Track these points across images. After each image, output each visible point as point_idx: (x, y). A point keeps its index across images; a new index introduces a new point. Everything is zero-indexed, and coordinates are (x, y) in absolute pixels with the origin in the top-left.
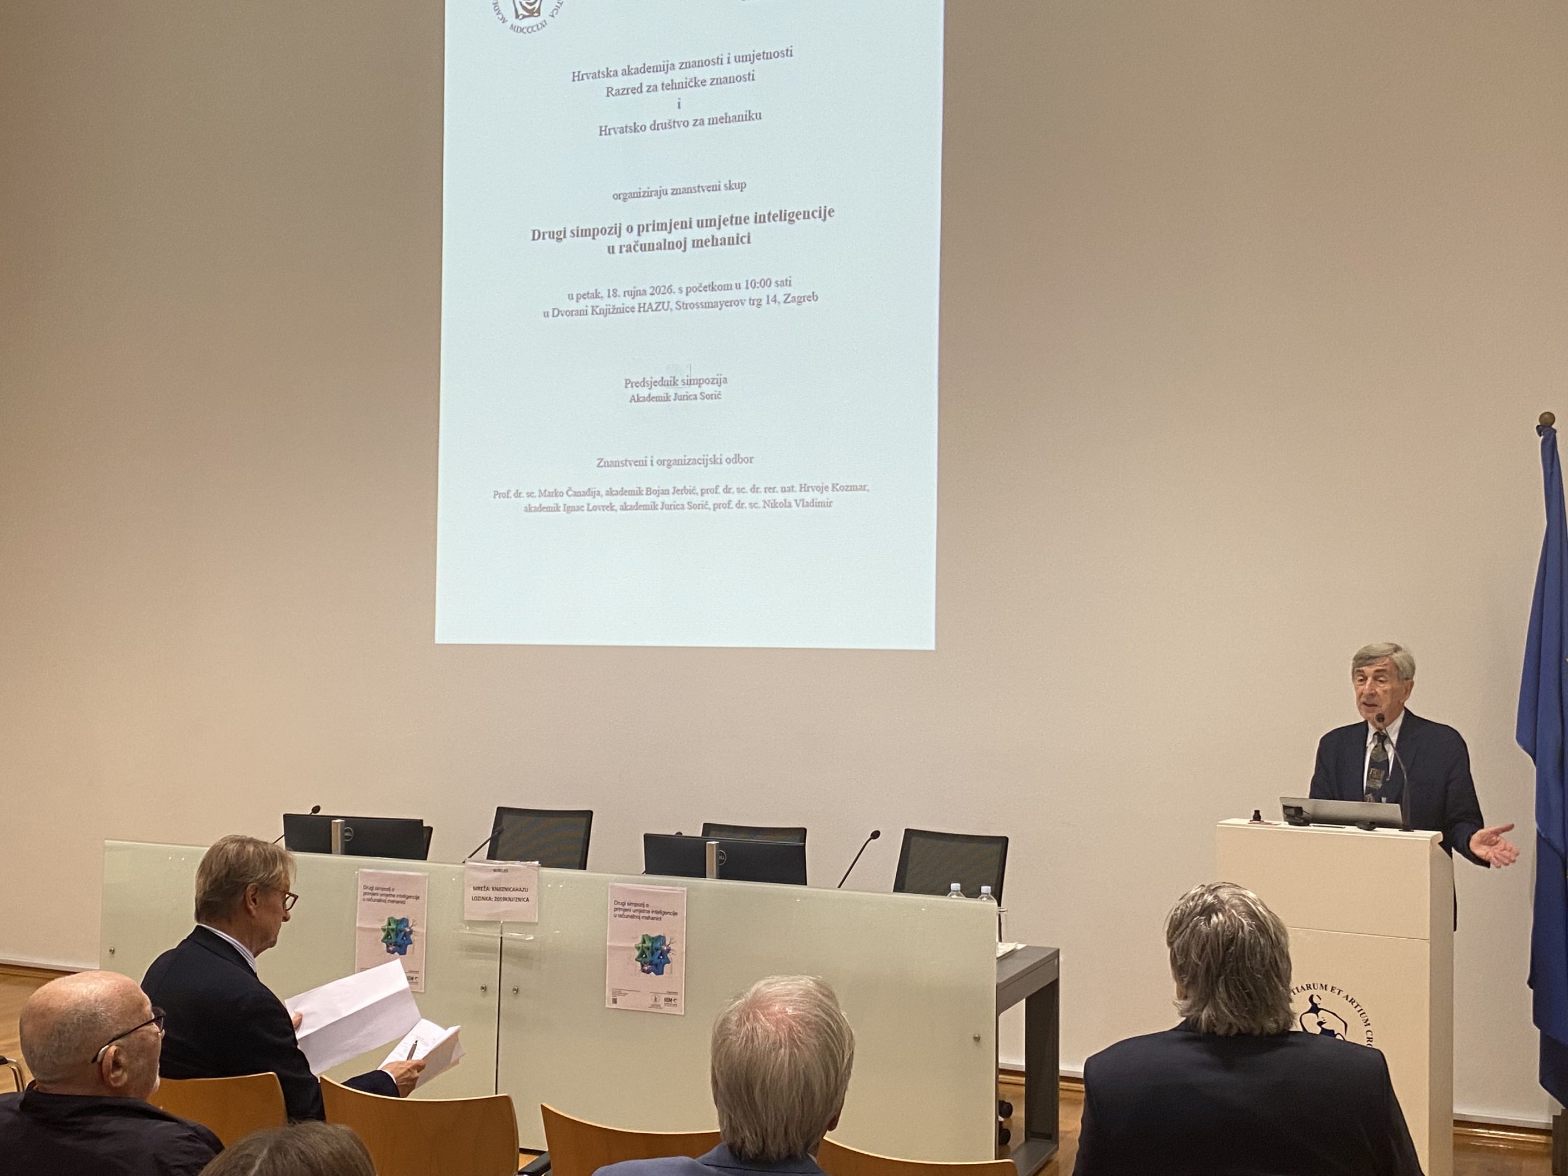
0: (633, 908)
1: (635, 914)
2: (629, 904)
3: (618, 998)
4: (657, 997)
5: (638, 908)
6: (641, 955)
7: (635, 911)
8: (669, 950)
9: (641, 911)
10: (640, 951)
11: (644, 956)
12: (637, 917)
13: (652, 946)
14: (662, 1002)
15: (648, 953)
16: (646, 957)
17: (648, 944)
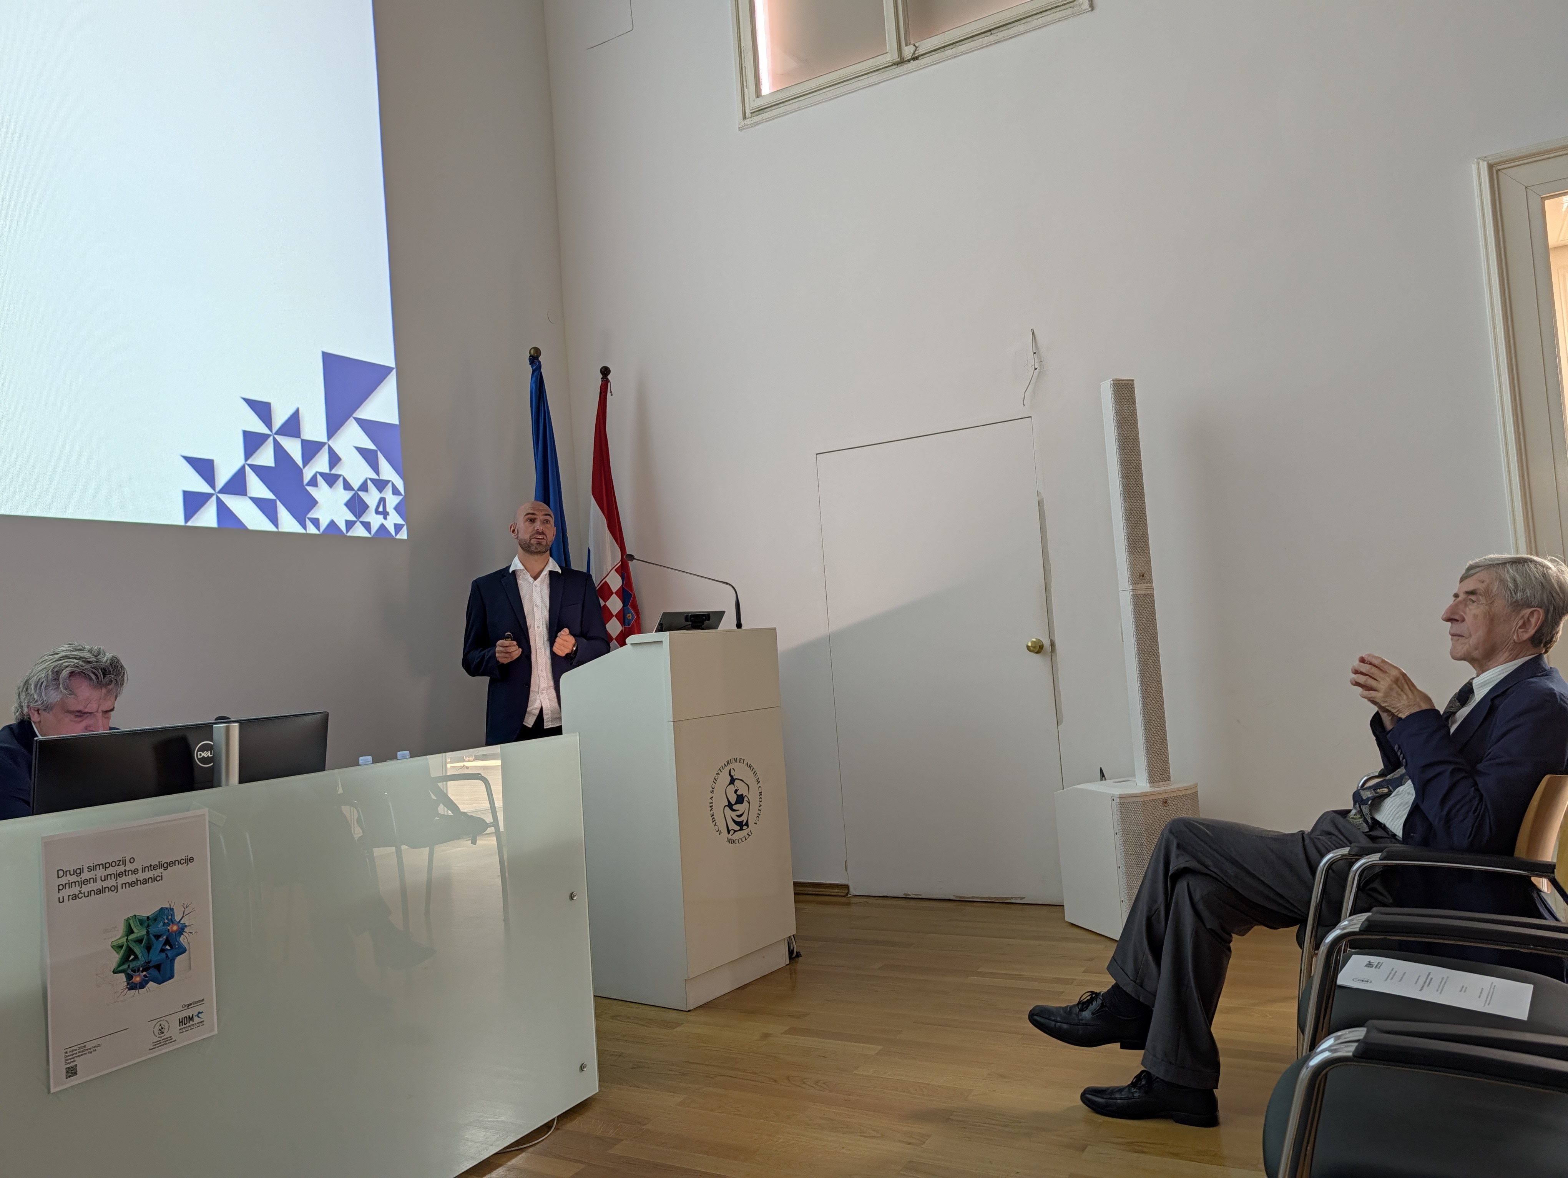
0: (101, 873)
1: (106, 884)
2: (90, 869)
3: (80, 1063)
4: (163, 1023)
5: (111, 870)
6: (125, 960)
7: (106, 878)
8: (181, 931)
9: (119, 875)
10: (122, 952)
11: (132, 957)
12: (110, 889)
13: (148, 932)
14: (174, 1029)
15: (137, 950)
16: (136, 958)
17: (139, 932)
